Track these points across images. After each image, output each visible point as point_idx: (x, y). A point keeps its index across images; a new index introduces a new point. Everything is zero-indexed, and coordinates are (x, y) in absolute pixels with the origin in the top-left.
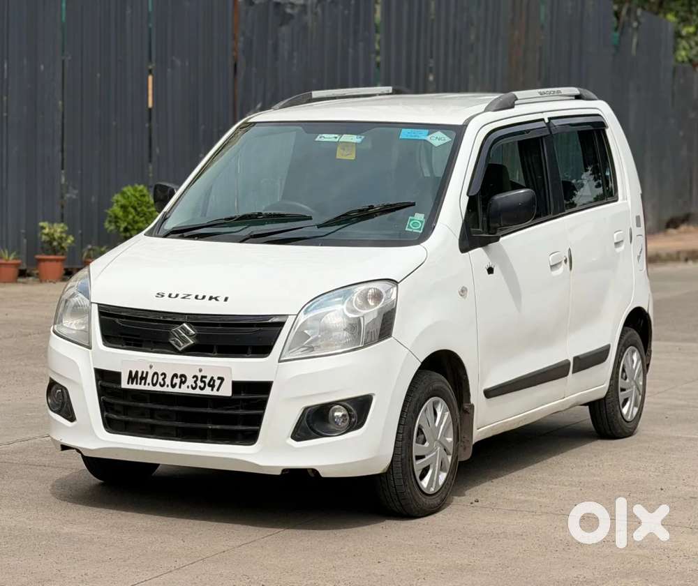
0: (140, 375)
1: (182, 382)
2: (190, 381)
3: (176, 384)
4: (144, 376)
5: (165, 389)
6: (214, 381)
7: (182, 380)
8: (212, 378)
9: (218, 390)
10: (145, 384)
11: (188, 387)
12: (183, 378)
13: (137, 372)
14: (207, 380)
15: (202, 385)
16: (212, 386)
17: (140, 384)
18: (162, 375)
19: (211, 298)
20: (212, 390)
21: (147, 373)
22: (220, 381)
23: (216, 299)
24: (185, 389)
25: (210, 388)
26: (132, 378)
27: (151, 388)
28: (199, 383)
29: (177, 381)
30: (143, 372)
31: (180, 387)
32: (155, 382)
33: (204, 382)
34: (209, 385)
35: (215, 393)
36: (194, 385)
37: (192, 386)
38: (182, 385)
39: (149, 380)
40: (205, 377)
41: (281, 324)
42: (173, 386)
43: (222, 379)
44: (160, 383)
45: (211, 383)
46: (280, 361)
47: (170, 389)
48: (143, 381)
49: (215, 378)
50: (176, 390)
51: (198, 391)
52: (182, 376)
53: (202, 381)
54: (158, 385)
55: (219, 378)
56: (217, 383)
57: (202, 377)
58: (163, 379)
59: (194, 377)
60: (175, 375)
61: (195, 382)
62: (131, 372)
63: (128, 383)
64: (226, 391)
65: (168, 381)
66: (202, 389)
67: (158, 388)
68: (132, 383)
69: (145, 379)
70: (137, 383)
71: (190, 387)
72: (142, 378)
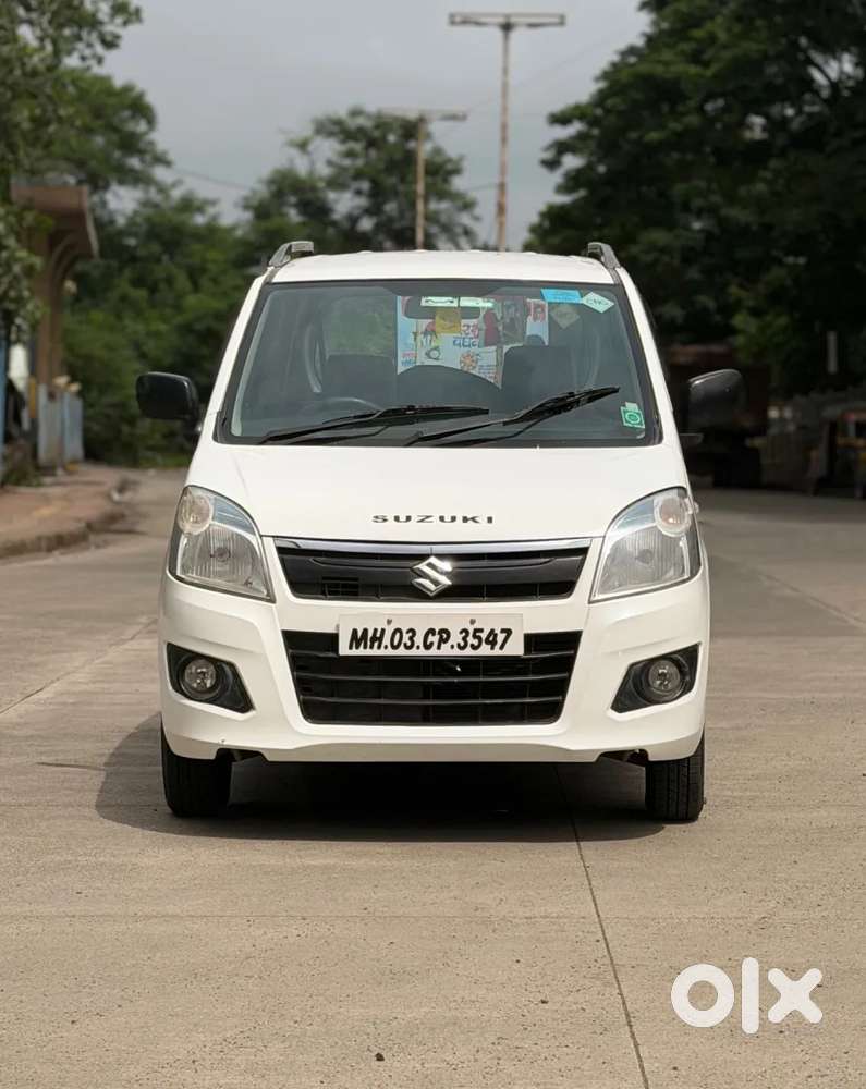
0: (370, 634)
1: (442, 641)
2: (456, 638)
3: (432, 643)
4: (378, 635)
5: (413, 652)
6: (496, 635)
7: (441, 637)
8: (492, 631)
9: (502, 647)
10: (379, 647)
11: (452, 647)
12: (444, 635)
13: (365, 631)
14: (484, 636)
15: (476, 642)
16: (493, 644)
17: (372, 647)
18: (408, 632)
19: (465, 519)
20: (492, 648)
21: (383, 631)
22: (504, 635)
23: (473, 519)
24: (446, 651)
25: (489, 646)
26: (357, 639)
27: (390, 652)
28: (470, 640)
29: (434, 639)
30: (376, 630)
31: (439, 648)
32: (396, 643)
33: (480, 638)
34: (487, 641)
35: (497, 652)
36: (462, 644)
37: (459, 645)
38: (443, 645)
39: (386, 640)
40: (481, 630)
41: (584, 551)
42: (428, 647)
43: (508, 632)
44: (405, 644)
45: (491, 639)
46: (590, 602)
47: (422, 652)
48: (376, 644)
49: (498, 631)
50: (433, 652)
51: (469, 652)
52: (442, 631)
53: (475, 636)
54: (402, 646)
55: (503, 631)
56: (501, 638)
57: (476, 631)
58: (411, 639)
59: (461, 632)
60: (432, 631)
61: (464, 639)
62: (355, 631)
63: (351, 648)
64: (515, 648)
65: (419, 640)
66: (474, 647)
67: (402, 651)
68: (357, 648)
69: (380, 639)
70: (365, 647)
71: (456, 647)
72: (374, 639)
